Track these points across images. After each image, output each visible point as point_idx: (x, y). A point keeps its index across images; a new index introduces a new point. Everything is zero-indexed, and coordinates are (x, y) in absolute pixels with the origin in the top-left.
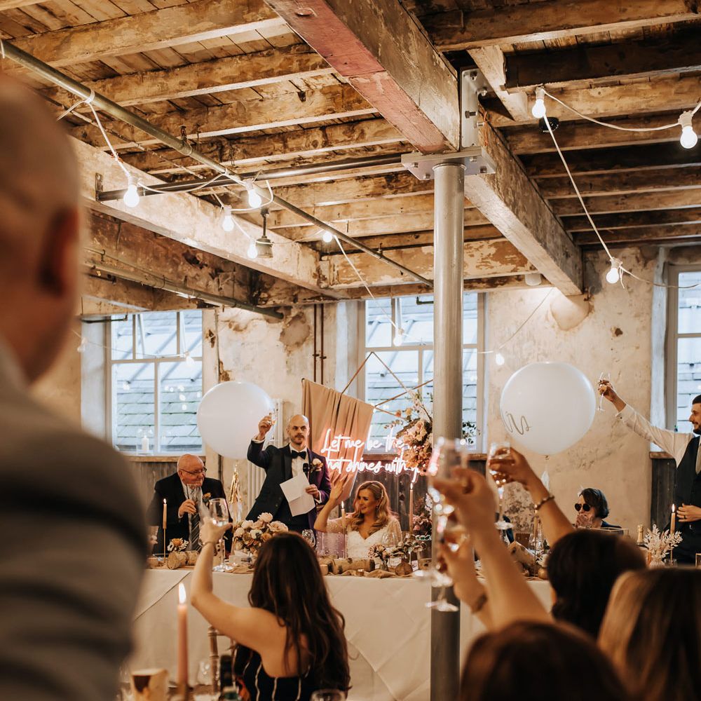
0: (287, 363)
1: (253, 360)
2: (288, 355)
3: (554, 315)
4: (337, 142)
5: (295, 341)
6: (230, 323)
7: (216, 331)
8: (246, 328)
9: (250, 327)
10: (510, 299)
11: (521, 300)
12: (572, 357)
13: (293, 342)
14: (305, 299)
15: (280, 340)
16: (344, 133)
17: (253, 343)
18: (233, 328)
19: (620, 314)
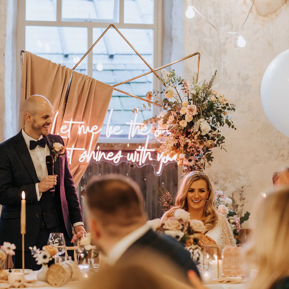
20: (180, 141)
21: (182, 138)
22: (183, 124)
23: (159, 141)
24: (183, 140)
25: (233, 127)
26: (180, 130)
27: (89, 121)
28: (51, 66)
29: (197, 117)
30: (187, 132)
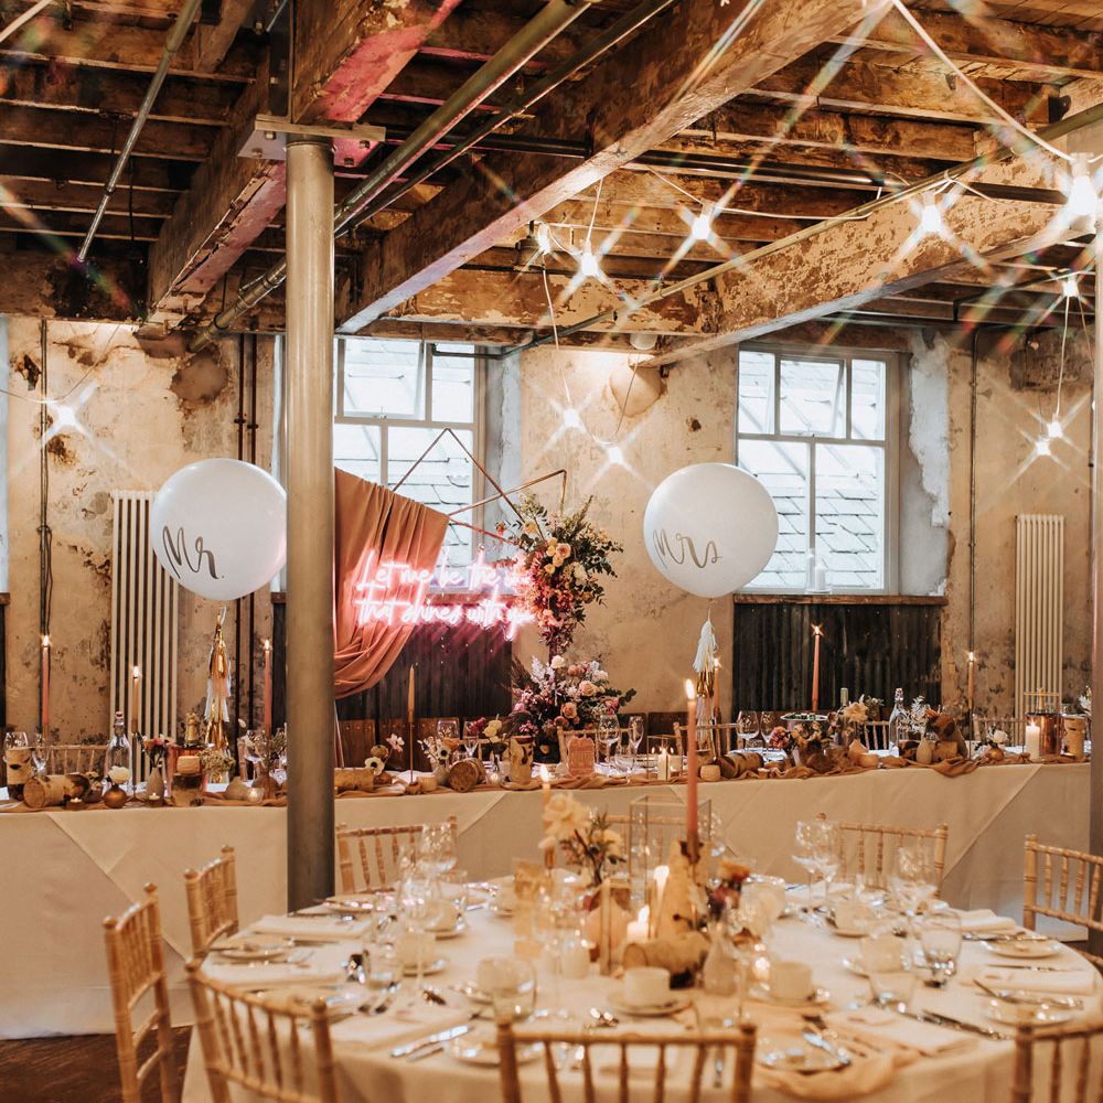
0: (183, 428)
1: (115, 420)
2: (186, 417)
3: (614, 393)
4: (864, 140)
5: (199, 395)
6: (72, 348)
7: (43, 361)
8: (104, 361)
9: (114, 360)
10: (553, 362)
11: (570, 365)
12: (638, 456)
13: (197, 394)
14: (272, 326)
15: (171, 388)
16: (872, 130)
17: (117, 390)
18: (77, 357)
19: (698, 400)
20: (545, 593)
21: (547, 588)
22: (550, 569)
23: (516, 593)
24: (548, 592)
25: (613, 574)
26: (547, 578)
27: (416, 563)
28: (364, 487)
29: (569, 561)
30: (554, 581)
